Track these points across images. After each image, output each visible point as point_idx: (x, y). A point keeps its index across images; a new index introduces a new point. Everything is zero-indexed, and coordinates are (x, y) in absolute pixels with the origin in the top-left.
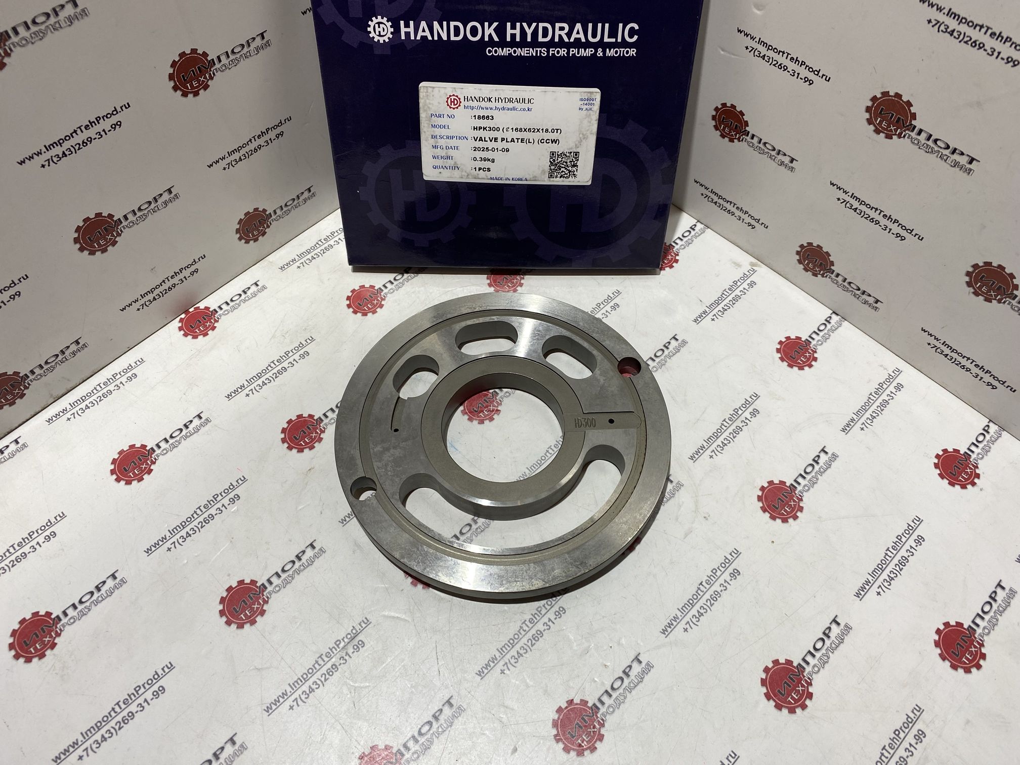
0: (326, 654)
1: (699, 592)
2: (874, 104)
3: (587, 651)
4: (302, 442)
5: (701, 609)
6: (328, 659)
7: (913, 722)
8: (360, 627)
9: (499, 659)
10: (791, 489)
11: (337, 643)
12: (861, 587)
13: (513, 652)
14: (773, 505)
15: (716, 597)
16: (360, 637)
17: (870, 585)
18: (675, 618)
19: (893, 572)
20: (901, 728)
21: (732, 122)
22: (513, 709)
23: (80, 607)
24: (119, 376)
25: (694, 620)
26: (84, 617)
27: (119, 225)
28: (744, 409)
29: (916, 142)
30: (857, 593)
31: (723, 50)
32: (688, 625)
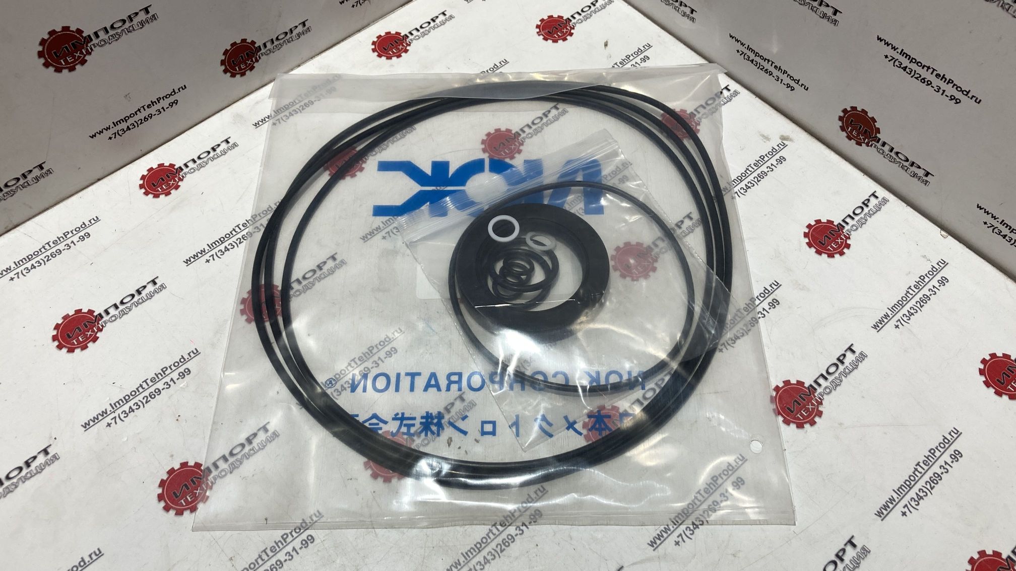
0: (271, 548)
1: (696, 501)
10: (809, 391)
12: (884, 505)
14: (788, 408)
18: (666, 529)
19: (922, 490)
30: (878, 512)
32: (680, 537)
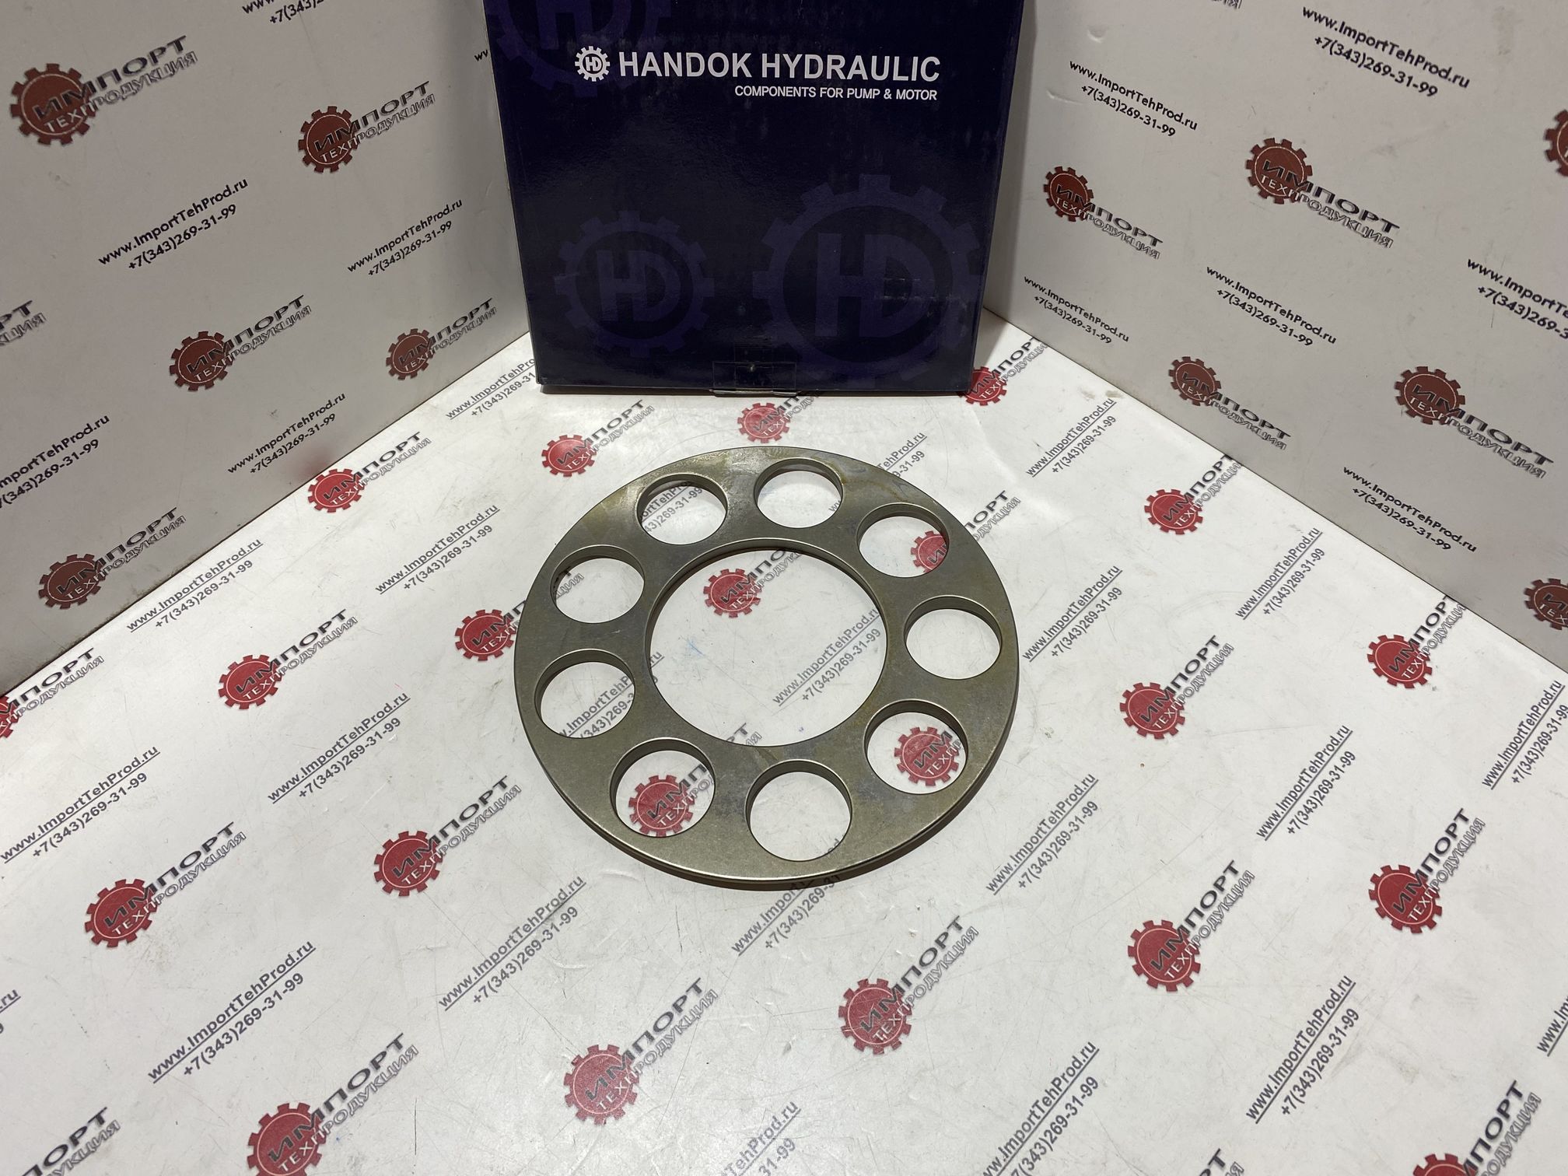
0: (524, 926)
1: (1040, 833)
2: (1256, 157)
3: (885, 915)
4: (484, 647)
5: (1042, 855)
6: (527, 934)
7: (1341, 1000)
8: (571, 890)
9: (763, 927)
10: (1167, 695)
11: (539, 912)
12: (1267, 822)
13: (784, 918)
14: (1142, 717)
15: (1063, 840)
16: (571, 903)
17: (1279, 819)
18: (1008, 869)
19: (1310, 801)
20: (1323, 1008)
21: (1071, 193)
22: (784, 994)
23: (182, 873)
24: (227, 564)
25: (1034, 871)
26: (188, 885)
27: (230, 350)
28: (1100, 589)
29: (1315, 206)
30: (1261, 831)
31: (1053, 94)
32: (1025, 877)
